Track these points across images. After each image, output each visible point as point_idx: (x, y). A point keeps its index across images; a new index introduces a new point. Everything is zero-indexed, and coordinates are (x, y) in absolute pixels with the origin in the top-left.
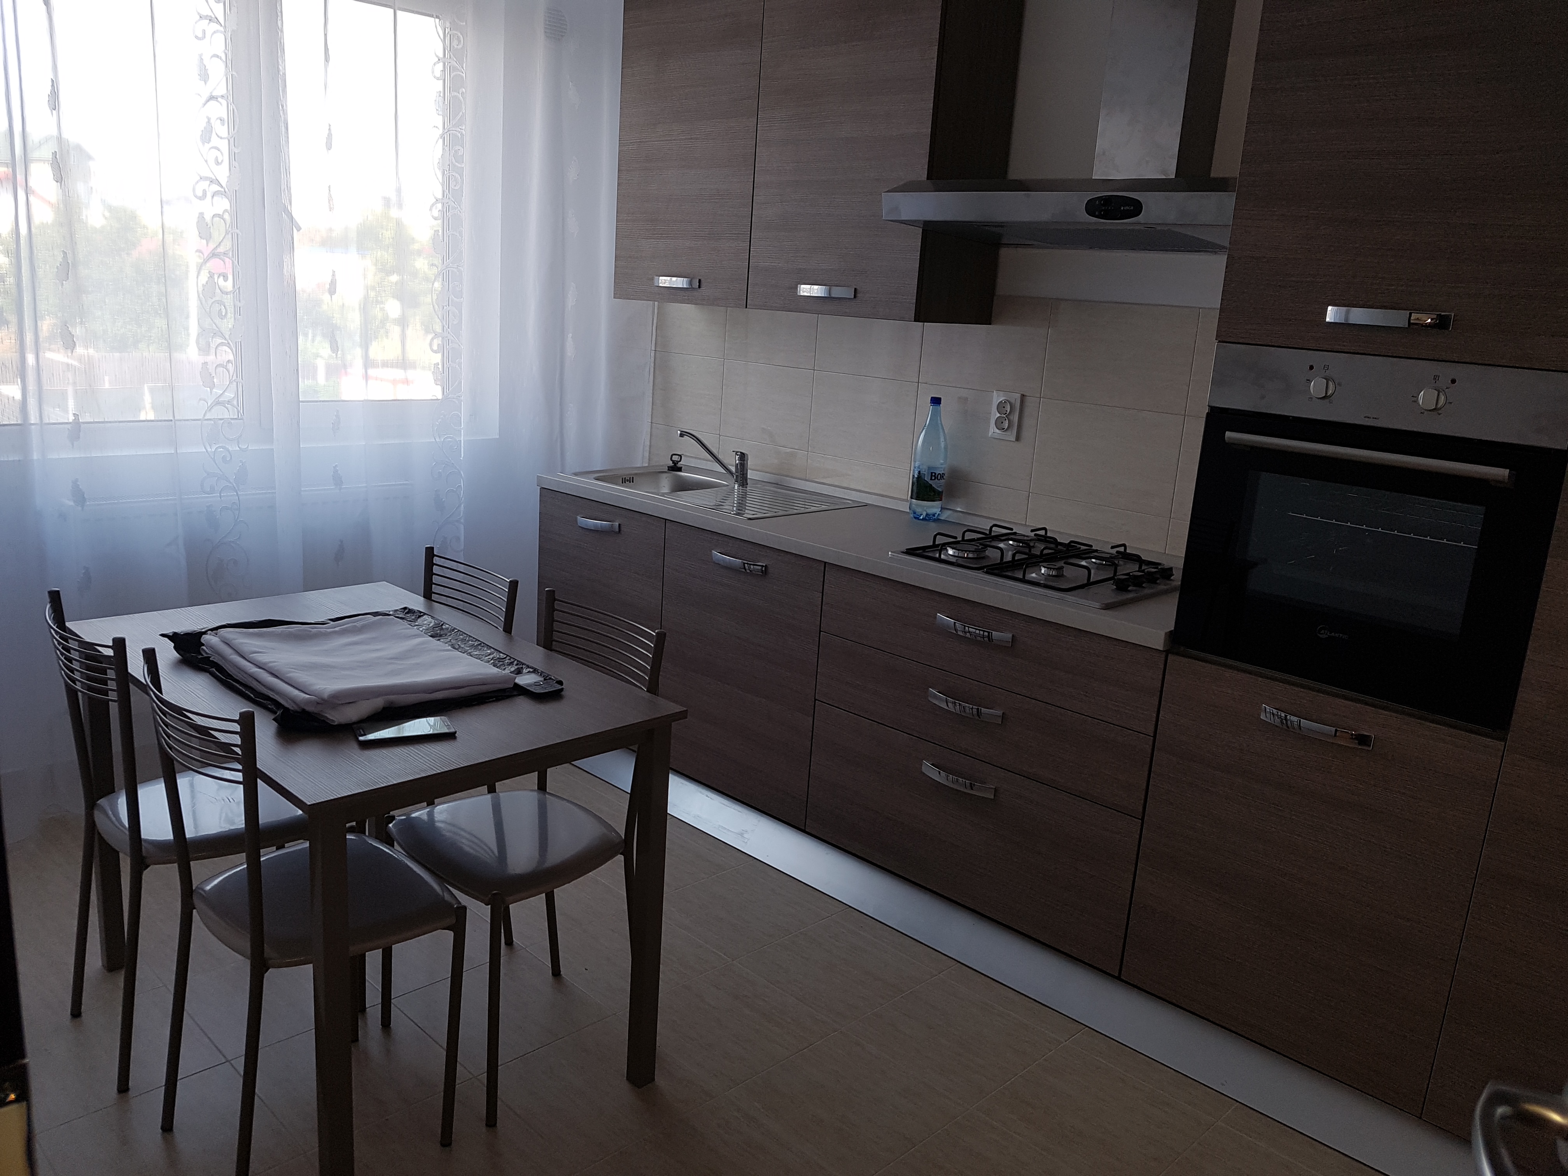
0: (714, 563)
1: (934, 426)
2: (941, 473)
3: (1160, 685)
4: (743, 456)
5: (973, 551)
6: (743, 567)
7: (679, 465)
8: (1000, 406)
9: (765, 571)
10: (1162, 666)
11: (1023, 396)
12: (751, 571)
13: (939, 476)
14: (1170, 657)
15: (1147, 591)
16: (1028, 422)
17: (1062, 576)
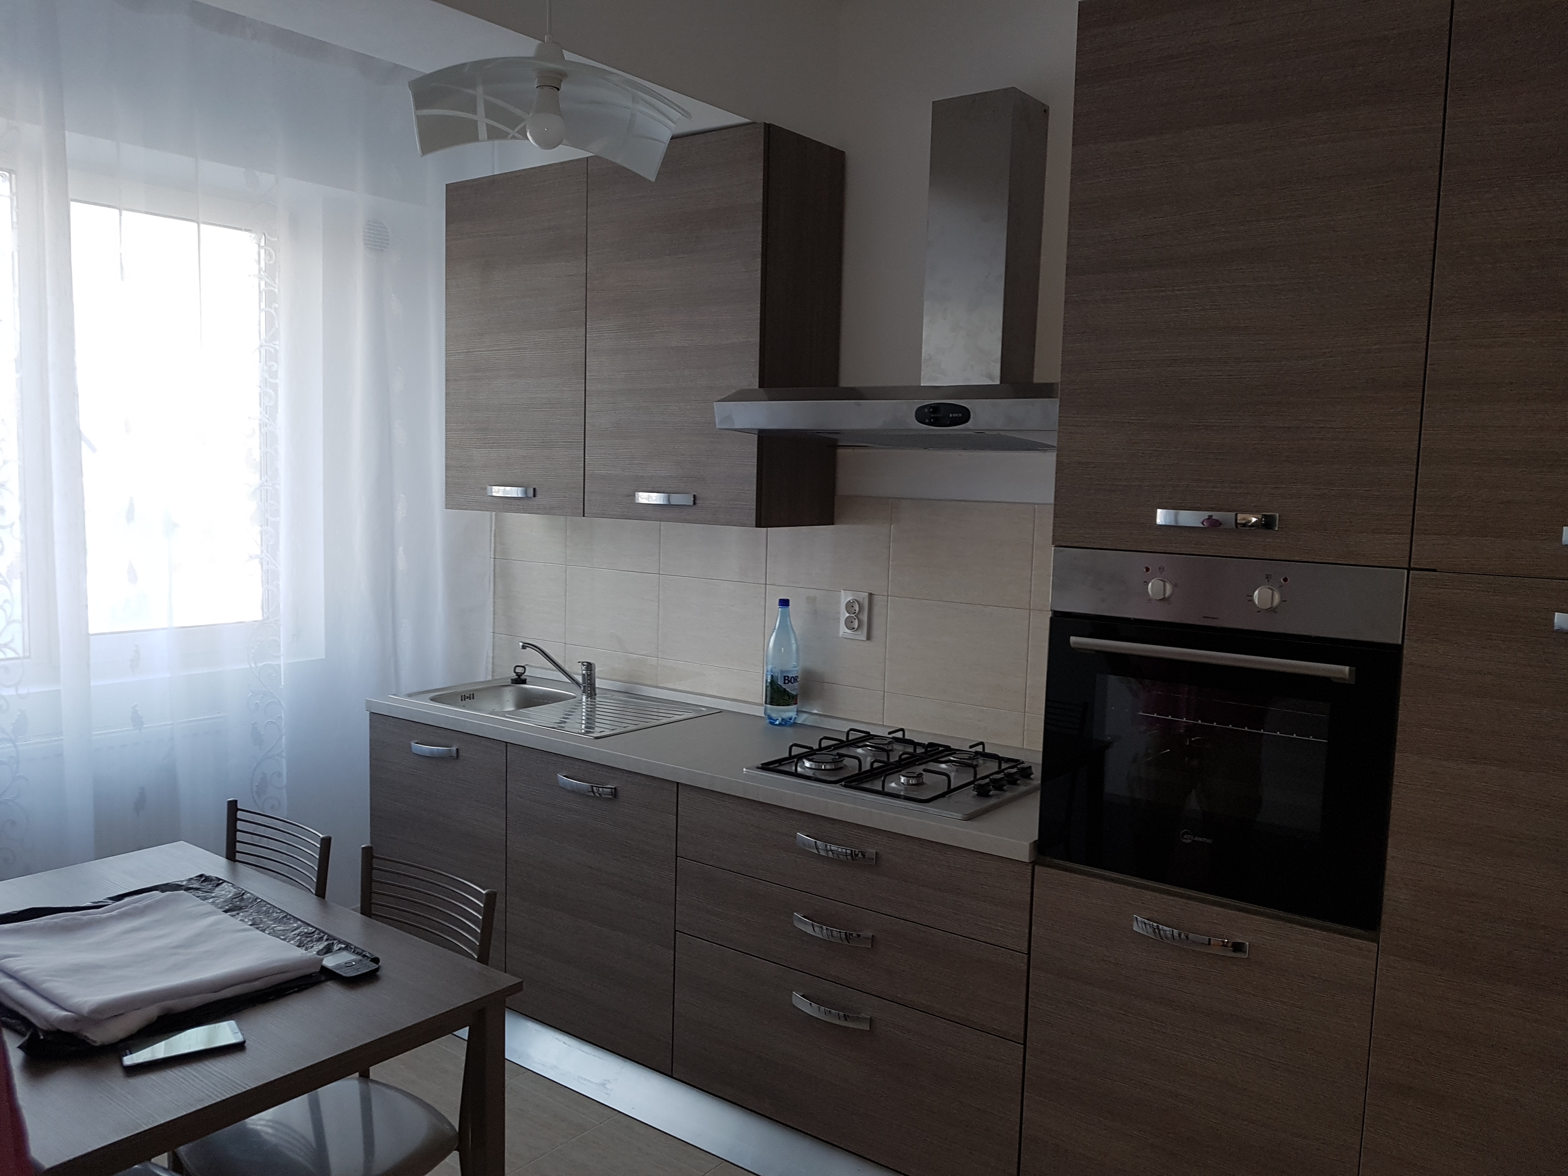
0: (560, 787)
1: (785, 628)
2: (794, 675)
3: (1029, 899)
4: (590, 665)
5: (830, 763)
6: (591, 790)
7: (523, 677)
8: (849, 606)
9: (615, 793)
10: (1030, 878)
11: (871, 595)
12: (600, 794)
13: (793, 679)
14: (1037, 868)
15: (1008, 794)
16: (877, 621)
17: (923, 783)
